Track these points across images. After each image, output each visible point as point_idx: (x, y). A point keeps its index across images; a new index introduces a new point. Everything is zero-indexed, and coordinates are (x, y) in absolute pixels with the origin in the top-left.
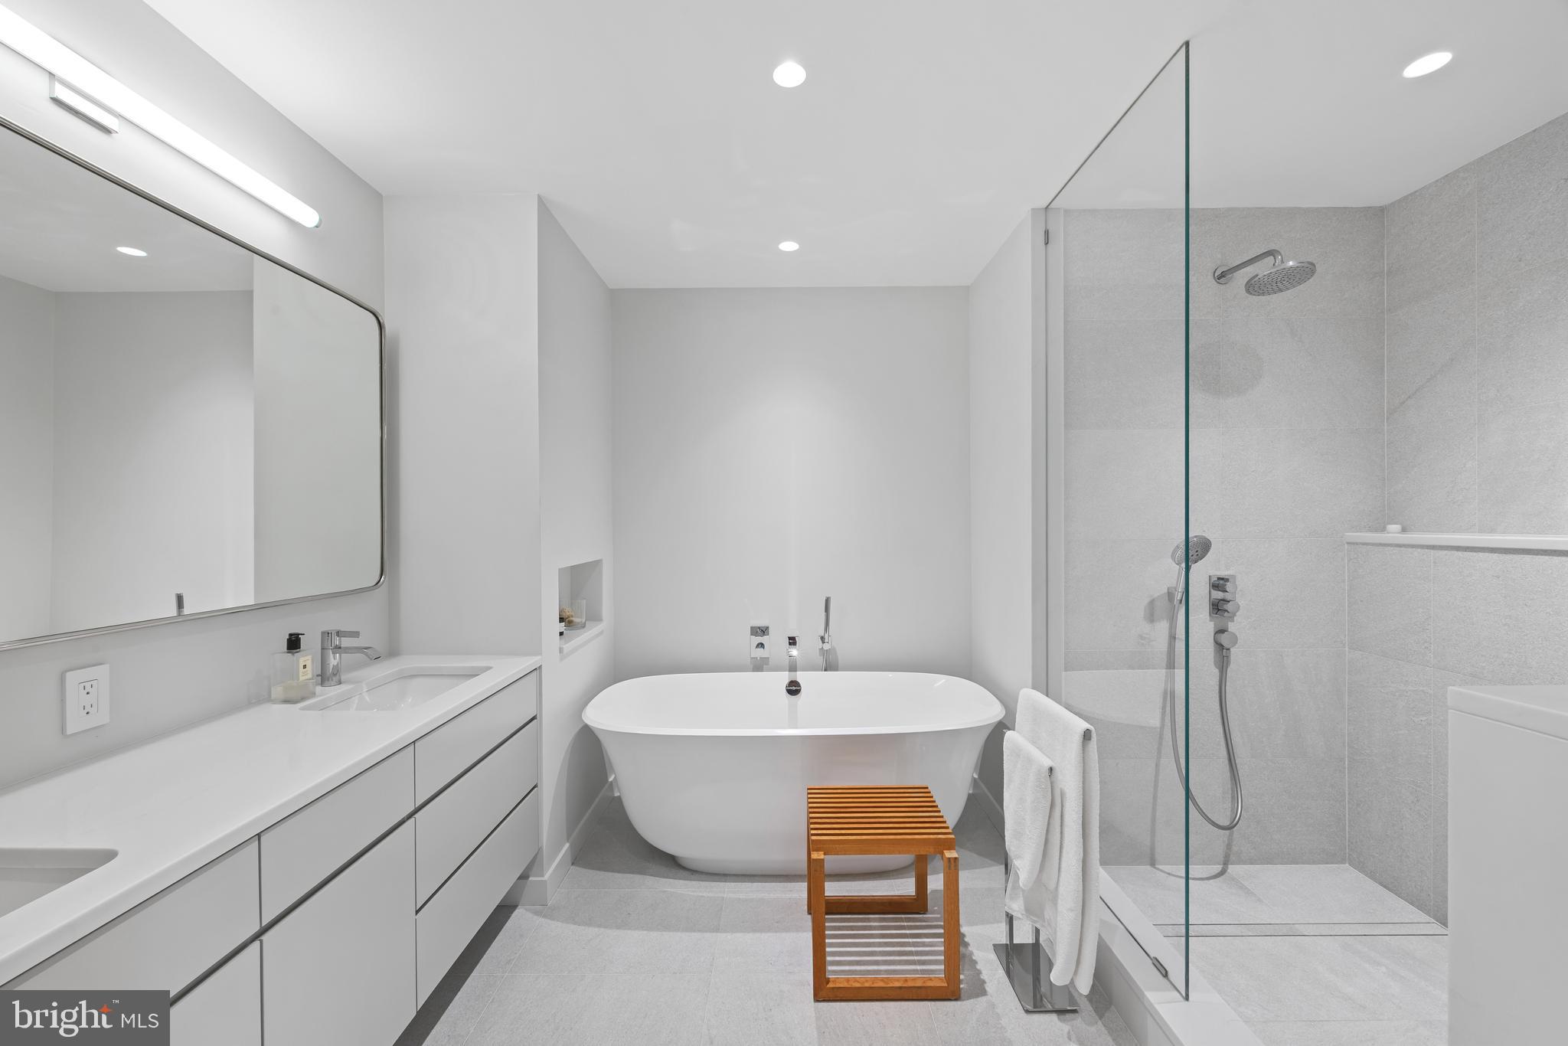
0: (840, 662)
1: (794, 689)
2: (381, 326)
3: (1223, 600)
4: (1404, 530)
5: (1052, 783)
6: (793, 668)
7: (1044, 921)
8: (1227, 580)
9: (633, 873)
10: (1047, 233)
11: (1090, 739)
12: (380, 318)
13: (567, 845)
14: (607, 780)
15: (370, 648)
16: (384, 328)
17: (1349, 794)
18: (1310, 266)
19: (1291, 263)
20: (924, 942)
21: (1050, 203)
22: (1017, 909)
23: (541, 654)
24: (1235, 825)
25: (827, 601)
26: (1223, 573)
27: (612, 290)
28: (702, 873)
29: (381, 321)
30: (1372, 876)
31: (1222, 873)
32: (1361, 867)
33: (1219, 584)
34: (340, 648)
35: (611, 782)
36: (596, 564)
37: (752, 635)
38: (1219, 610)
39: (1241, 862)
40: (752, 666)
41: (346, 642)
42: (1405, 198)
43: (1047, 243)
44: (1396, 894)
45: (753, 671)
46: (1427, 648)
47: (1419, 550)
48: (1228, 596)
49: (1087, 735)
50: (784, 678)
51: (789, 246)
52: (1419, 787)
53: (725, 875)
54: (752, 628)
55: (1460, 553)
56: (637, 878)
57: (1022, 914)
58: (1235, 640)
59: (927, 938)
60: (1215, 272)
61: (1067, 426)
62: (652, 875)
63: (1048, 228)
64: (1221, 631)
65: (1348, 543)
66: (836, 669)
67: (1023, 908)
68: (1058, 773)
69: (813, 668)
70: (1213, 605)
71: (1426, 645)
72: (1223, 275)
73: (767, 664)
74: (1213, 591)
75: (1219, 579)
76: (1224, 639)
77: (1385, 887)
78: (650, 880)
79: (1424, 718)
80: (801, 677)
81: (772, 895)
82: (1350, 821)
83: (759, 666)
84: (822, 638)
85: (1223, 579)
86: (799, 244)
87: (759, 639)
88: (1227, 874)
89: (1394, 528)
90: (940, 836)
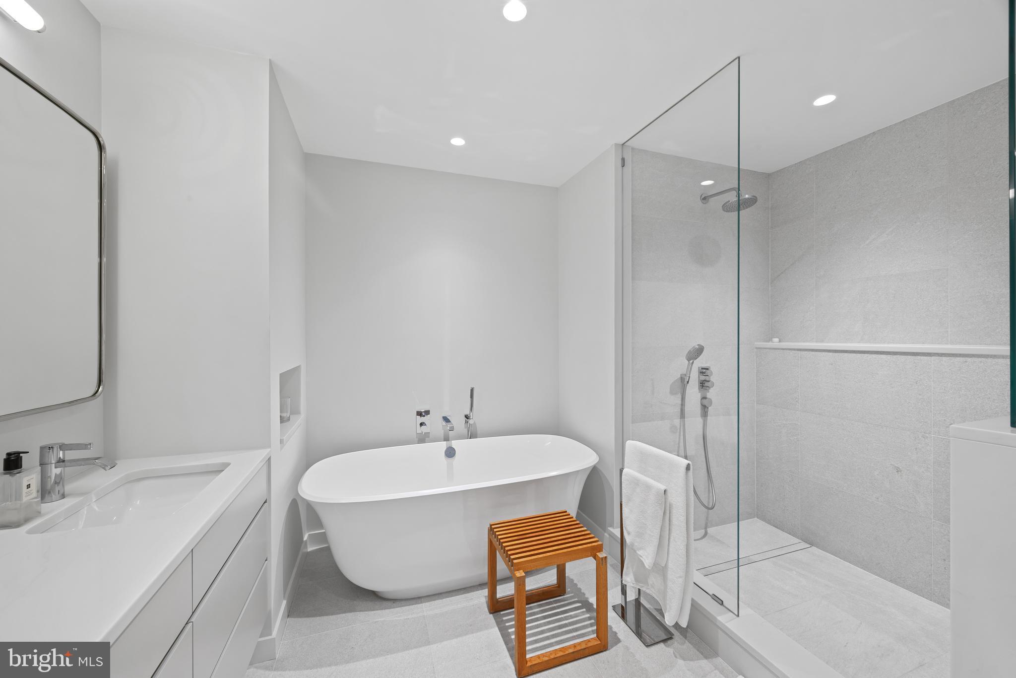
0: (479, 432)
1: (450, 453)
2: (101, 147)
3: (705, 381)
4: (780, 341)
5: (665, 499)
6: (446, 439)
7: (648, 585)
8: (708, 369)
9: (345, 612)
10: (623, 160)
11: (689, 470)
12: (100, 139)
13: (284, 602)
14: (303, 541)
15: (100, 458)
16: (105, 149)
17: (757, 481)
18: (754, 198)
19: (747, 196)
20: (571, 615)
21: (627, 141)
22: (630, 581)
23: (270, 447)
24: (714, 507)
25: (472, 390)
26: (704, 366)
27: (306, 153)
28: (401, 600)
29: (102, 142)
30: (769, 522)
31: (706, 534)
32: (764, 519)
33: (704, 371)
34: (64, 461)
35: (306, 541)
36: (297, 369)
37: (417, 415)
38: (703, 386)
39: (713, 526)
40: (417, 439)
41: (70, 455)
42: (780, 171)
43: (623, 166)
44: (781, 530)
45: (418, 444)
46: (797, 401)
47: (793, 351)
48: (707, 378)
49: (688, 468)
50: (443, 445)
51: (458, 142)
52: (793, 473)
53: (419, 598)
54: (418, 412)
55: (813, 353)
56: (350, 616)
57: (633, 584)
58: (711, 402)
59: (572, 611)
60: (701, 196)
61: (633, 278)
62: (360, 611)
63: (624, 156)
64: (704, 398)
65: (756, 348)
66: (476, 437)
67: (633, 579)
68: (669, 493)
69: (460, 437)
70: (701, 383)
71: (797, 400)
72: (705, 199)
73: (429, 437)
74: (701, 376)
75: (702, 369)
76: (705, 402)
77: (776, 527)
78: (362, 616)
79: (796, 438)
80: (455, 444)
81: (459, 606)
82: (757, 495)
83: (422, 439)
84: (467, 417)
85: (705, 369)
86: (466, 141)
87: (420, 420)
88: (708, 535)
89: (776, 340)
90: (594, 544)
